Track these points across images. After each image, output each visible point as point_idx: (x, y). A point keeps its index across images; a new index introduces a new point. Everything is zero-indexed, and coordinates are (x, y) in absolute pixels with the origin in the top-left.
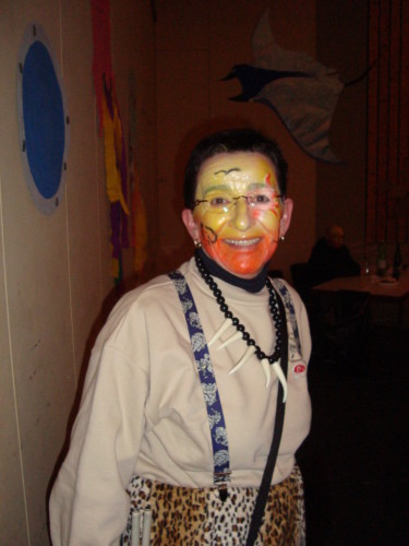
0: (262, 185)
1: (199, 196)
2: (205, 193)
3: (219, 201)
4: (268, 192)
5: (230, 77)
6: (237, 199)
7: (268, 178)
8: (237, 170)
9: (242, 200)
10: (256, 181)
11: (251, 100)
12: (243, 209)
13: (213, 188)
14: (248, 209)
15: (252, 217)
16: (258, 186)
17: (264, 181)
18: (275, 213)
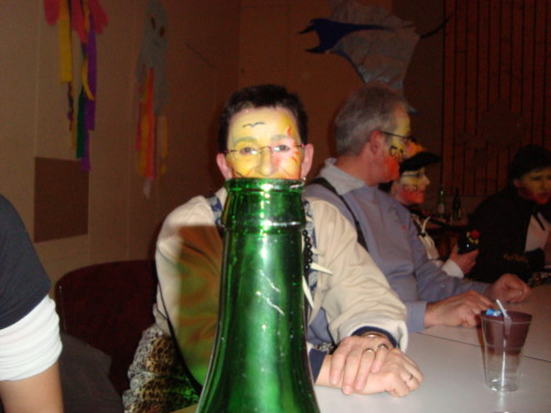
0: (284, 137)
1: (230, 146)
2: (235, 144)
3: (247, 150)
4: (289, 142)
5: (308, 30)
6: (262, 148)
7: (289, 131)
8: (262, 123)
9: (266, 150)
10: (279, 133)
11: (328, 52)
12: (267, 158)
13: (242, 140)
14: (271, 157)
15: (275, 164)
16: (280, 137)
17: (285, 133)
18: (295, 160)
